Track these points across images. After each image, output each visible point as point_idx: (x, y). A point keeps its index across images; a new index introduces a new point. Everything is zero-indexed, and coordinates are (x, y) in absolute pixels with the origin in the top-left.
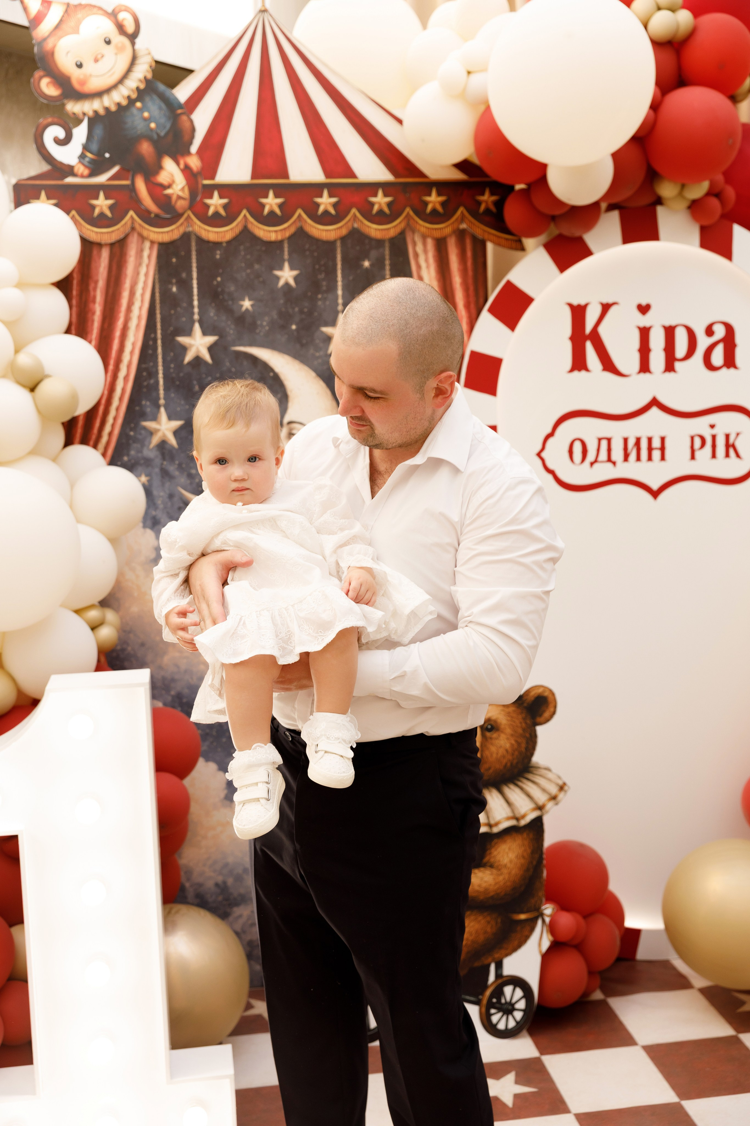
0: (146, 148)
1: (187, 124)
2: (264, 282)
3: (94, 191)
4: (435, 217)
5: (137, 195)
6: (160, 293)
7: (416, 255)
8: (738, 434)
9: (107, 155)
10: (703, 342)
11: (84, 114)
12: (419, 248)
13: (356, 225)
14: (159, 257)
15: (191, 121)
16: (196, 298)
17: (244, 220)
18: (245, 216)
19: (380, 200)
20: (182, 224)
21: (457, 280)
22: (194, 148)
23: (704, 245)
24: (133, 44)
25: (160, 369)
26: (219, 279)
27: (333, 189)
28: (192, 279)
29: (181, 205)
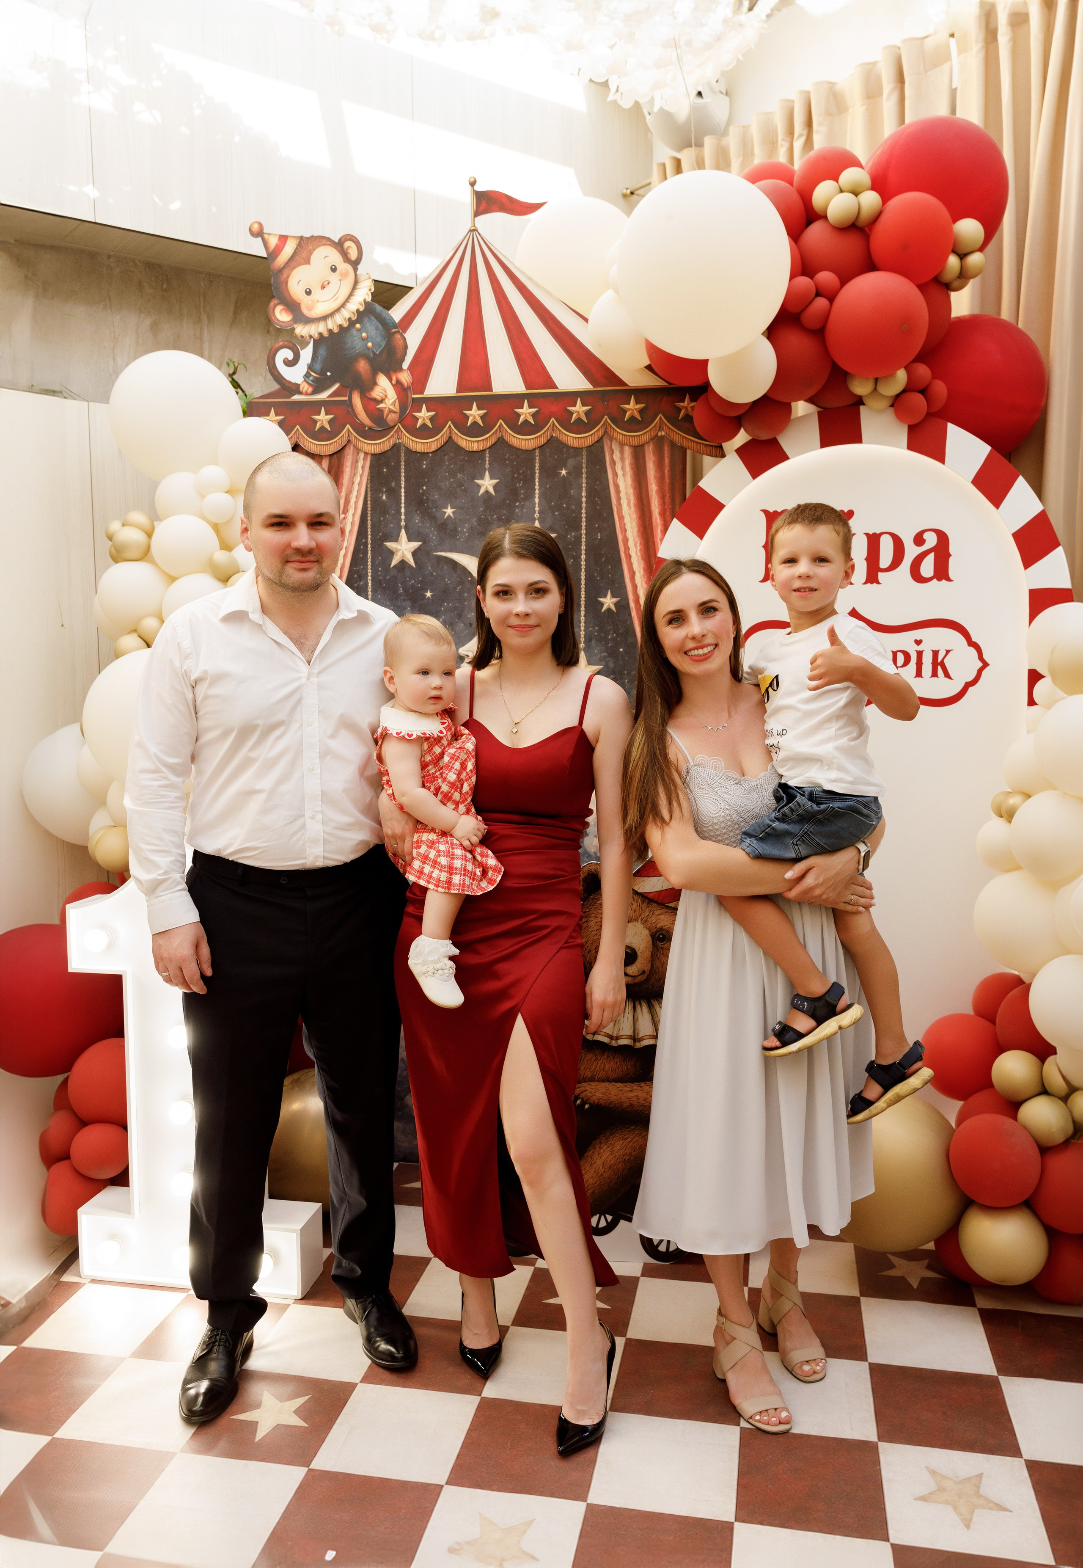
0: (363, 366)
1: (400, 342)
2: (465, 491)
3: (316, 407)
4: (633, 425)
5: (353, 410)
6: (371, 501)
7: (613, 463)
8: (948, 652)
9: (329, 374)
10: (911, 551)
11: (311, 337)
12: (617, 456)
13: (554, 435)
14: (371, 467)
15: (404, 339)
16: (403, 505)
17: (448, 432)
18: (450, 426)
19: (579, 409)
20: (391, 437)
21: (653, 487)
22: (406, 365)
23: (911, 447)
24: (355, 270)
25: (369, 571)
26: (424, 488)
27: (532, 399)
28: (401, 488)
29: (392, 418)
